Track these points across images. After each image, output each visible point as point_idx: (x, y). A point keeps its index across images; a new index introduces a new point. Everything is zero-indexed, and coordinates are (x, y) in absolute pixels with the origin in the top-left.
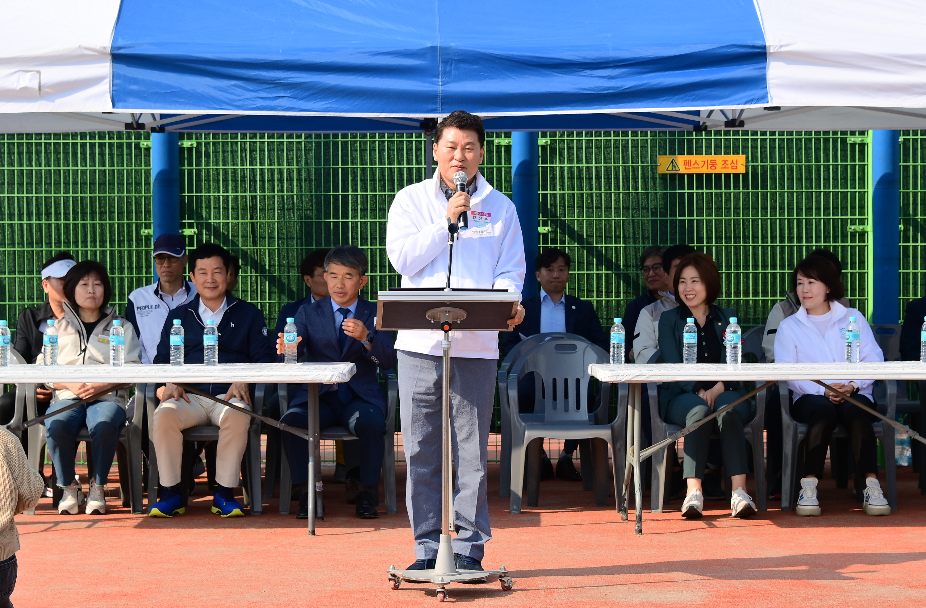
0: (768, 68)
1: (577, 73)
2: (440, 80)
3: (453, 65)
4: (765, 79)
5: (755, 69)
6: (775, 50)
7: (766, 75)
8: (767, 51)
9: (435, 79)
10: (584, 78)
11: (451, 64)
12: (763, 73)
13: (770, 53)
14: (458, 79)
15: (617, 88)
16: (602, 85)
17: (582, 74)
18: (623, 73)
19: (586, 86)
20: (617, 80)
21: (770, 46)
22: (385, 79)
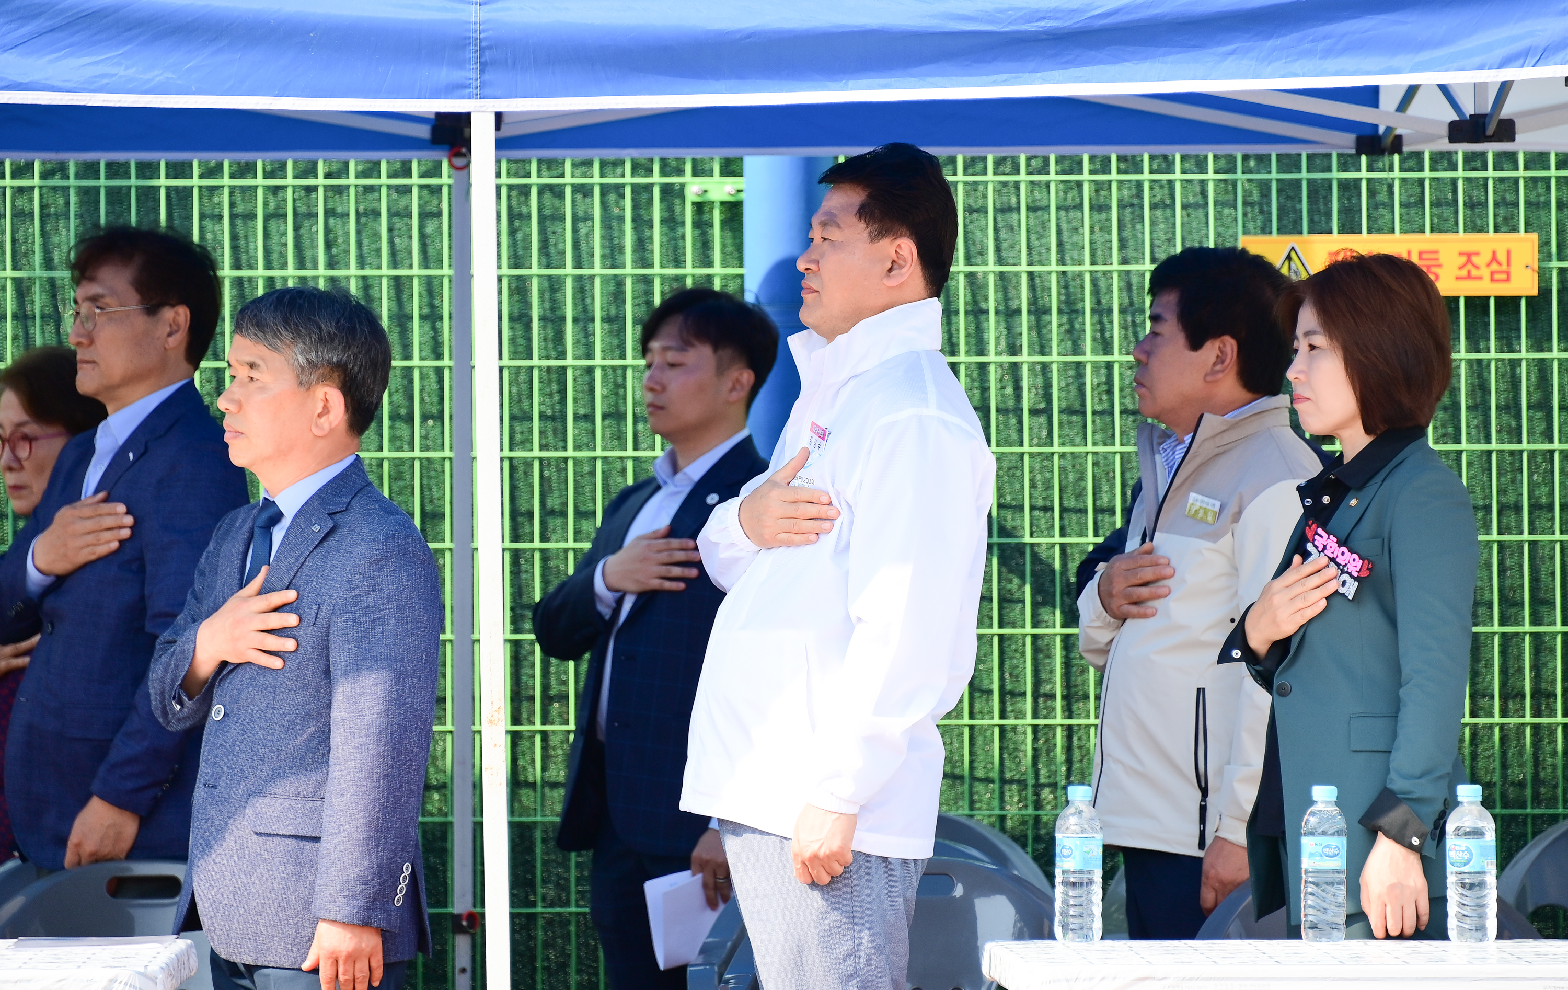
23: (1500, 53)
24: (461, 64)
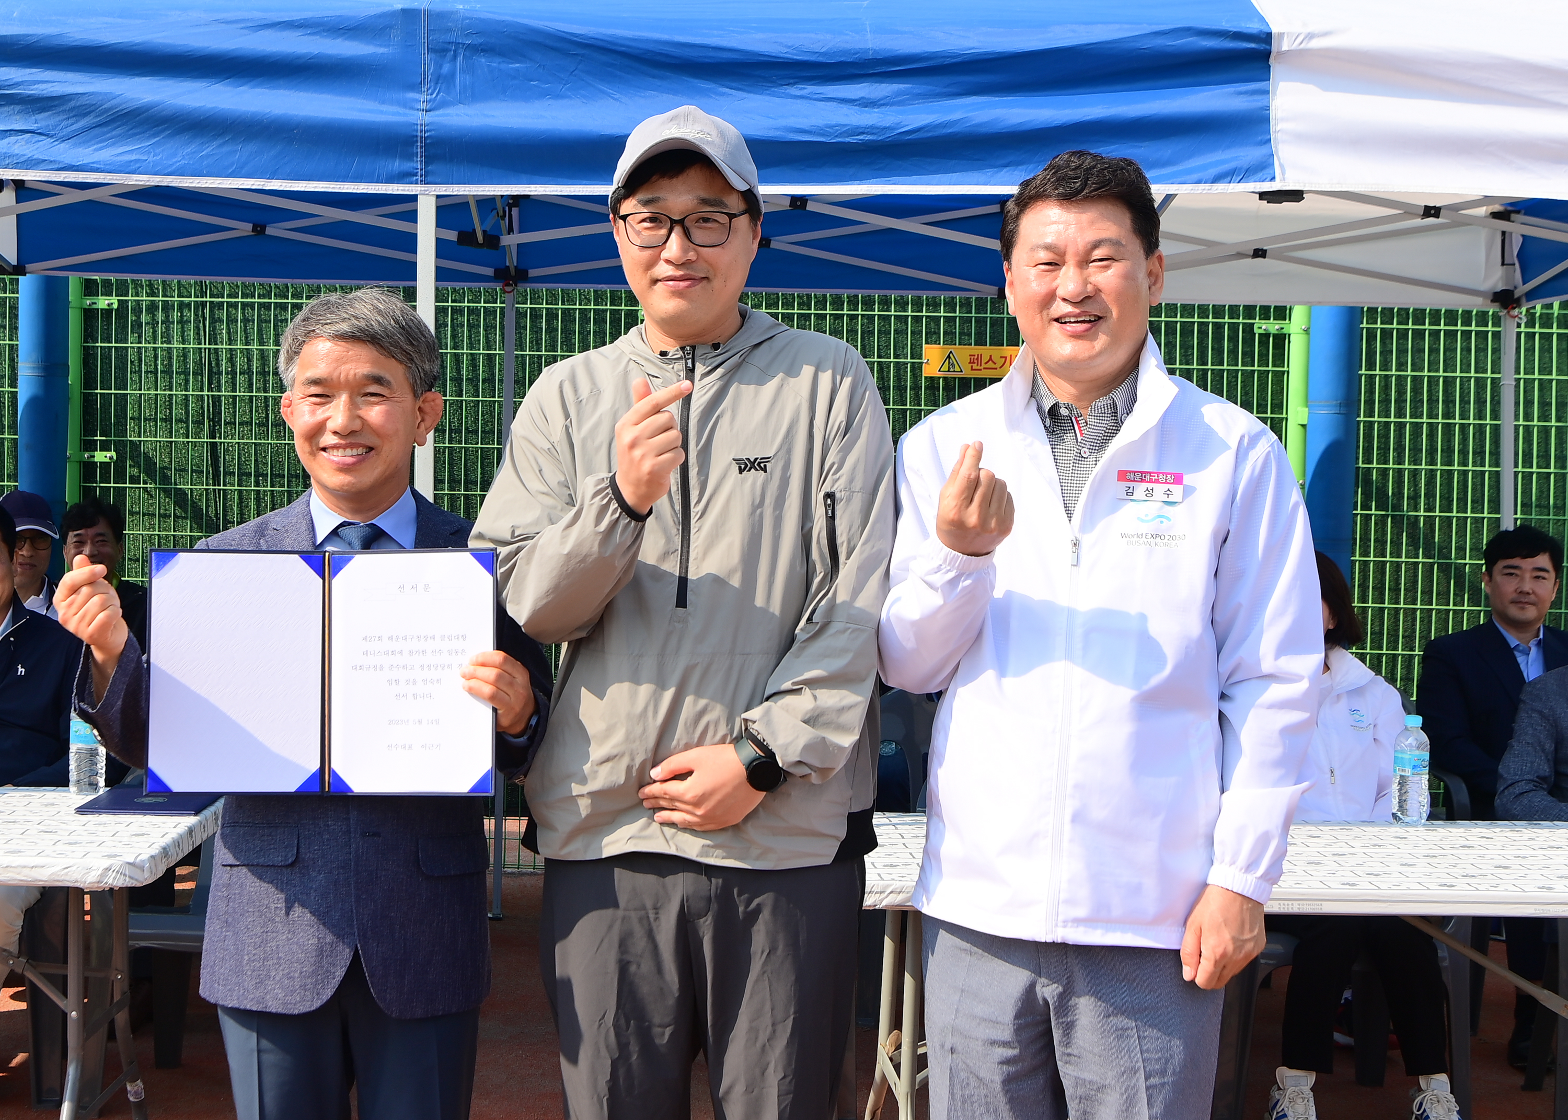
0: (1275, 94)
1: (781, 90)
2: (423, 97)
3: (460, 59)
4: (1267, 120)
5: (1240, 93)
6: (1294, 47)
7: (1267, 108)
8: (1274, 48)
9: (412, 95)
10: (799, 101)
11: (455, 57)
12: (1260, 104)
13: (1280, 54)
14: (472, 95)
15: (885, 128)
16: (843, 120)
17: (793, 90)
18: (899, 93)
19: (804, 123)
20: (883, 109)
21: (1281, 35)
22: (282, 92)
23: (1213, 172)
24: (410, 157)
